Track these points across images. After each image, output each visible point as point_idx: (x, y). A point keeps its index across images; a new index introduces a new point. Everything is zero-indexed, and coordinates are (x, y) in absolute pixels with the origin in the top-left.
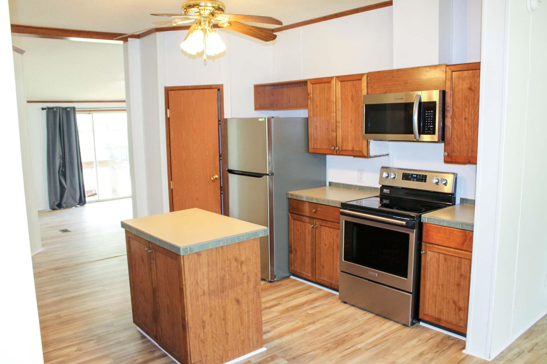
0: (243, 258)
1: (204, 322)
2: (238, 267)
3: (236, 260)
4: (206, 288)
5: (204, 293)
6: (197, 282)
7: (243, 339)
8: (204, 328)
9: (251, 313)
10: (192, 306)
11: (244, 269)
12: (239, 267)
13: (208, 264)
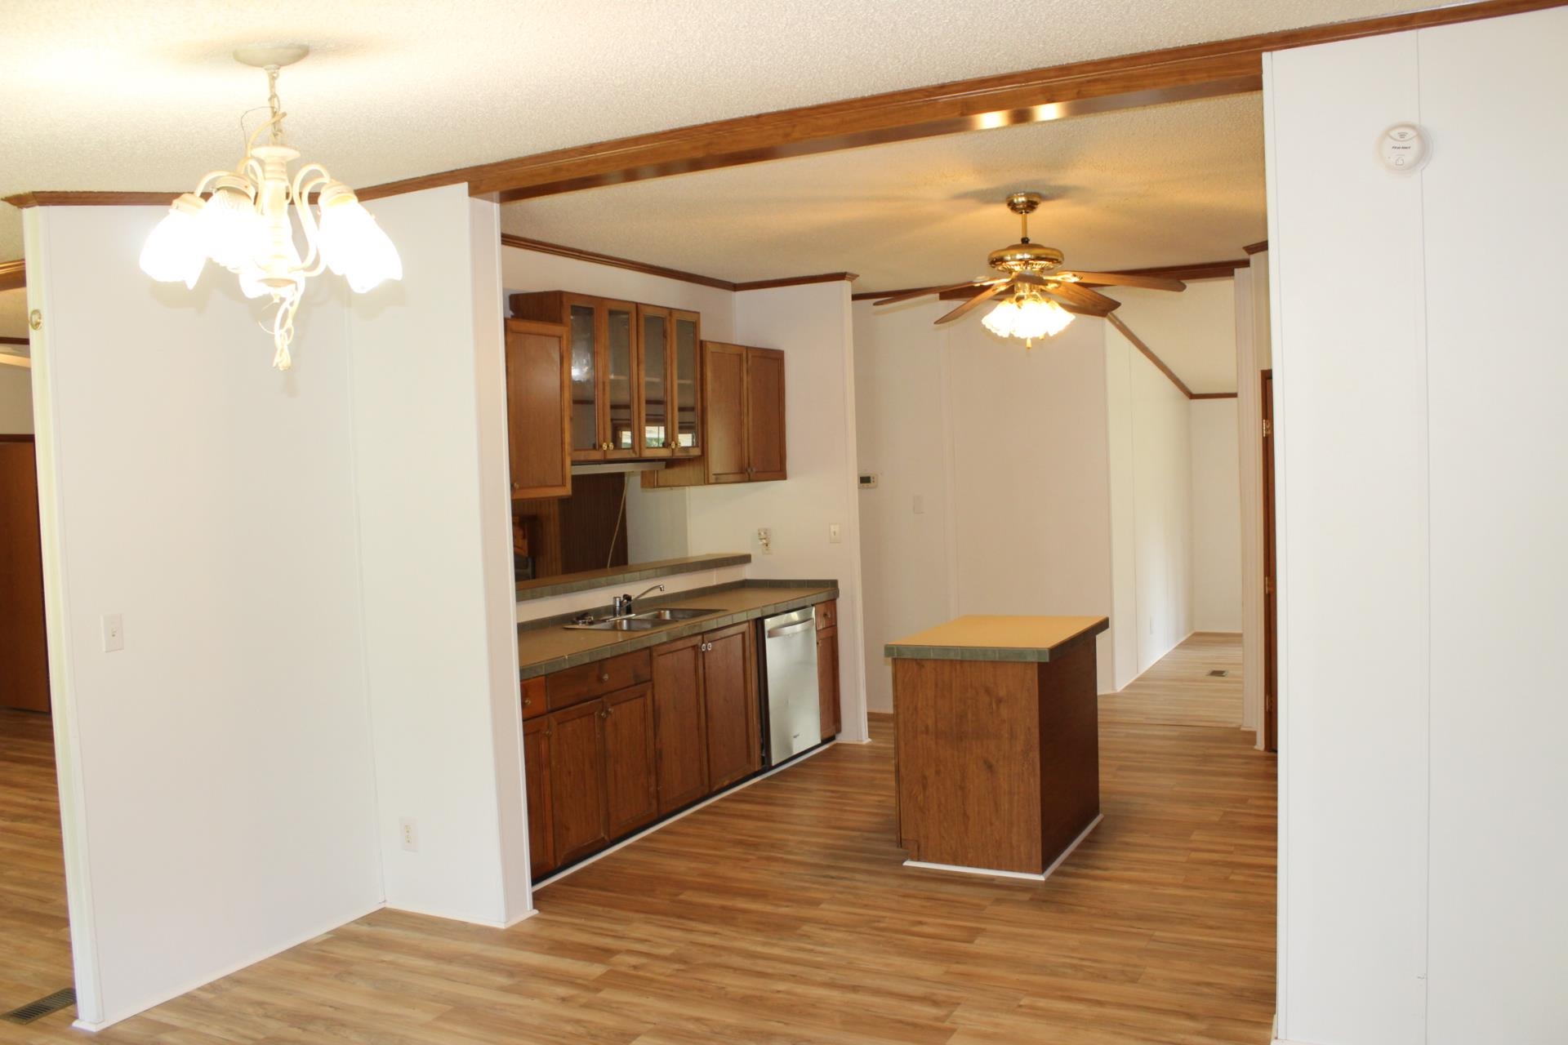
0: (1002, 693)
1: (925, 777)
2: (991, 704)
3: (988, 691)
4: (930, 722)
5: (927, 731)
6: (916, 709)
7: (998, 838)
8: (925, 787)
9: (1016, 797)
10: (906, 744)
11: (1004, 712)
12: (994, 706)
13: (936, 685)
